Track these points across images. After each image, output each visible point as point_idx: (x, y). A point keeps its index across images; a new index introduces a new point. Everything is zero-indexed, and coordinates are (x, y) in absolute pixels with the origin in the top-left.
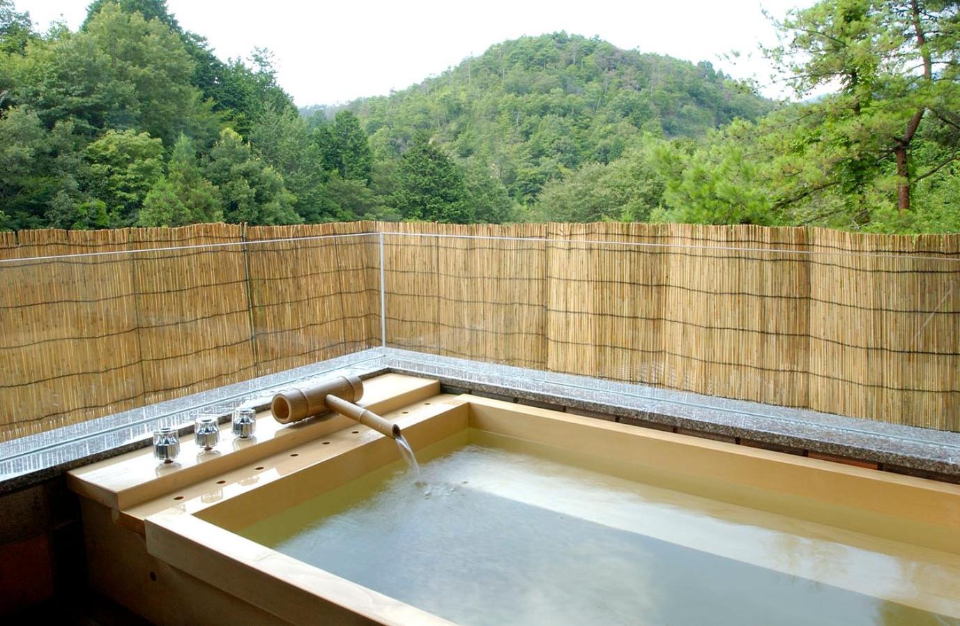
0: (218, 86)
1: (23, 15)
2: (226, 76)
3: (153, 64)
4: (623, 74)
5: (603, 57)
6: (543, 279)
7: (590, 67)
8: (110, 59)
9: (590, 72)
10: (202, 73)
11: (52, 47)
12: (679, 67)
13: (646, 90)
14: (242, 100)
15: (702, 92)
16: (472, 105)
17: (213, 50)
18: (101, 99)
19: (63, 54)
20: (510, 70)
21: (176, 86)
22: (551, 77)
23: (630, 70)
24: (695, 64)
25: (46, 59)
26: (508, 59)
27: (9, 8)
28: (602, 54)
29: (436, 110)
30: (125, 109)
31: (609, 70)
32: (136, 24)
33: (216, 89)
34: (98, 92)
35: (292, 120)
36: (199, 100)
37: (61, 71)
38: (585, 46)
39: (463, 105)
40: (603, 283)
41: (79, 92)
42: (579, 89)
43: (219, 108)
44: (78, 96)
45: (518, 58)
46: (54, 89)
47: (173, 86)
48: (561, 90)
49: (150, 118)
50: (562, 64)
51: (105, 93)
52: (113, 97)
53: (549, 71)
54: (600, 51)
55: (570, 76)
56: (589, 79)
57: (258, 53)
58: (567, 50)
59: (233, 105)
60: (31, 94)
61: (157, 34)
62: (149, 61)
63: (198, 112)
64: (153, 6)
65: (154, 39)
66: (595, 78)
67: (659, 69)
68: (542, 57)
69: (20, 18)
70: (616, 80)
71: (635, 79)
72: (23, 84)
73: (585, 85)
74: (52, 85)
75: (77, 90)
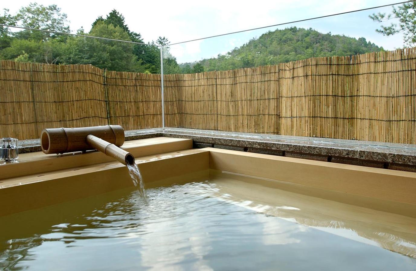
0: (143, 54)
1: (67, 28)
2: (147, 50)
3: (116, 45)
4: (323, 45)
5: (313, 38)
6: (277, 98)
7: (307, 42)
8: (100, 43)
9: (308, 45)
10: (137, 49)
11: (77, 39)
12: (349, 41)
13: (334, 52)
14: (154, 60)
15: (361, 52)
16: (254, 61)
17: (142, 39)
18: (95, 60)
19: (81, 42)
20: (271, 45)
21: (125, 54)
22: (290, 47)
23: (326, 43)
24: (357, 39)
25: (74, 44)
26: (270, 40)
27: (62, 25)
28: (313, 36)
29: (238, 63)
30: (105, 63)
31: (316, 43)
32: (110, 29)
33: (143, 55)
34: (94, 57)
35: (175, 68)
36: (136, 60)
37: (80, 49)
38: (305, 33)
39: (250, 61)
40: (315, 97)
41: (87, 57)
42: (303, 52)
43: (144, 63)
44: (86, 59)
45: (275, 39)
46: (77, 56)
47: (124, 54)
48: (294, 53)
49: (115, 68)
50: (295, 41)
51: (97, 57)
52: (100, 59)
53: (288, 45)
54: (312, 35)
55: (298, 47)
56: (307, 48)
57: (160, 40)
58: (297, 35)
59: (150, 62)
60: (68, 58)
61: (118, 33)
62: (115, 44)
63: (135, 65)
64: (118, 22)
65: (117, 34)
66: (310, 47)
67: (340, 42)
68: (285, 39)
69: (65, 29)
70: (320, 48)
71: (328, 47)
72: (65, 55)
73: (305, 50)
74: (76, 55)
75: (86, 56)
